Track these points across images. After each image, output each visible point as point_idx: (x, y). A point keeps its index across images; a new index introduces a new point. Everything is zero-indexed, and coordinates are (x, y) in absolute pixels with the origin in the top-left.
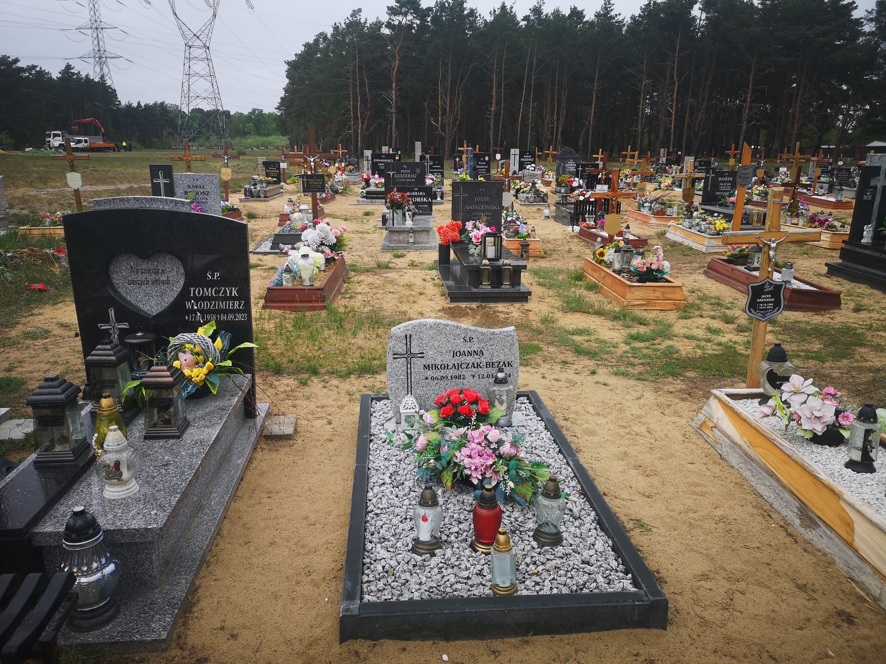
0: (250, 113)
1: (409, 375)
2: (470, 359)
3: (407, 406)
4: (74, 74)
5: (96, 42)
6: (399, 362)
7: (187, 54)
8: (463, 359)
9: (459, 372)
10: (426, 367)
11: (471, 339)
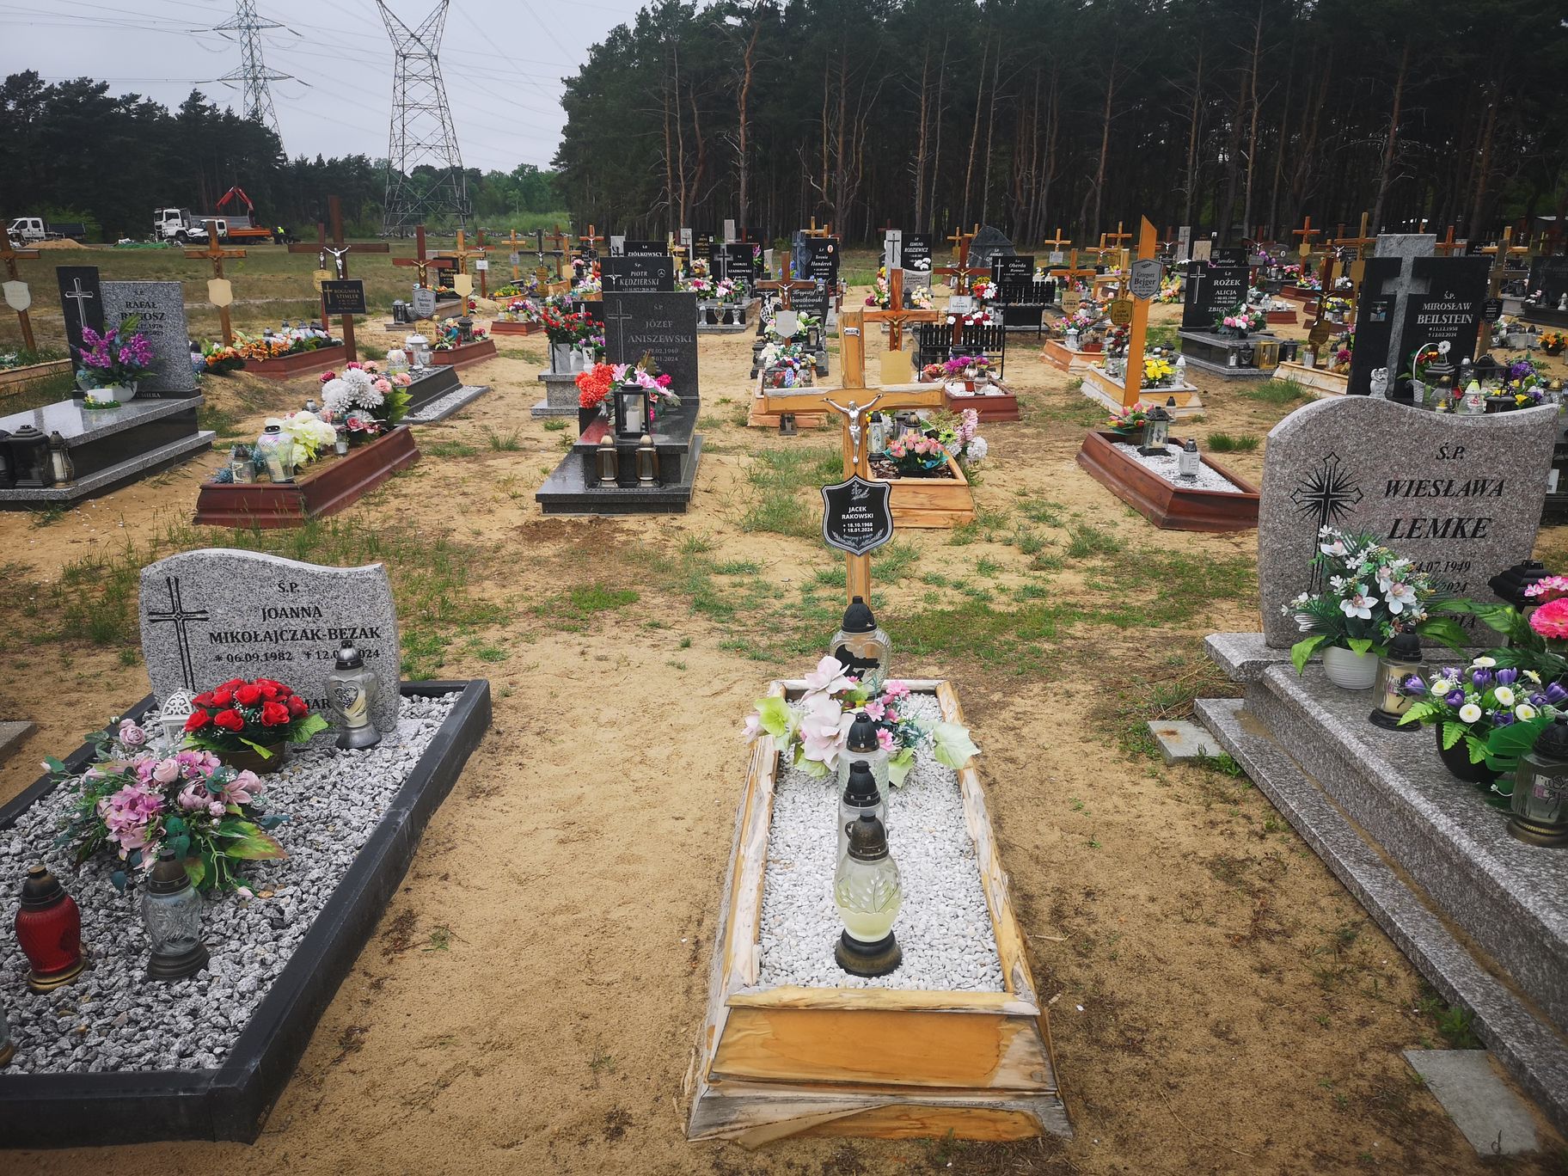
0: (515, 172)
1: (183, 652)
2: (297, 624)
3: (172, 708)
4: (204, 108)
5: (247, 52)
6: (161, 628)
7: (400, 70)
8: (282, 623)
9: (279, 647)
10: (216, 638)
11: (293, 586)
